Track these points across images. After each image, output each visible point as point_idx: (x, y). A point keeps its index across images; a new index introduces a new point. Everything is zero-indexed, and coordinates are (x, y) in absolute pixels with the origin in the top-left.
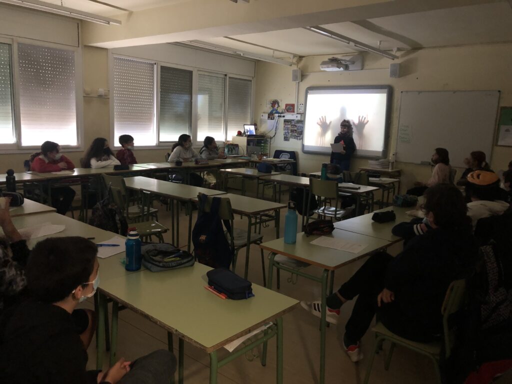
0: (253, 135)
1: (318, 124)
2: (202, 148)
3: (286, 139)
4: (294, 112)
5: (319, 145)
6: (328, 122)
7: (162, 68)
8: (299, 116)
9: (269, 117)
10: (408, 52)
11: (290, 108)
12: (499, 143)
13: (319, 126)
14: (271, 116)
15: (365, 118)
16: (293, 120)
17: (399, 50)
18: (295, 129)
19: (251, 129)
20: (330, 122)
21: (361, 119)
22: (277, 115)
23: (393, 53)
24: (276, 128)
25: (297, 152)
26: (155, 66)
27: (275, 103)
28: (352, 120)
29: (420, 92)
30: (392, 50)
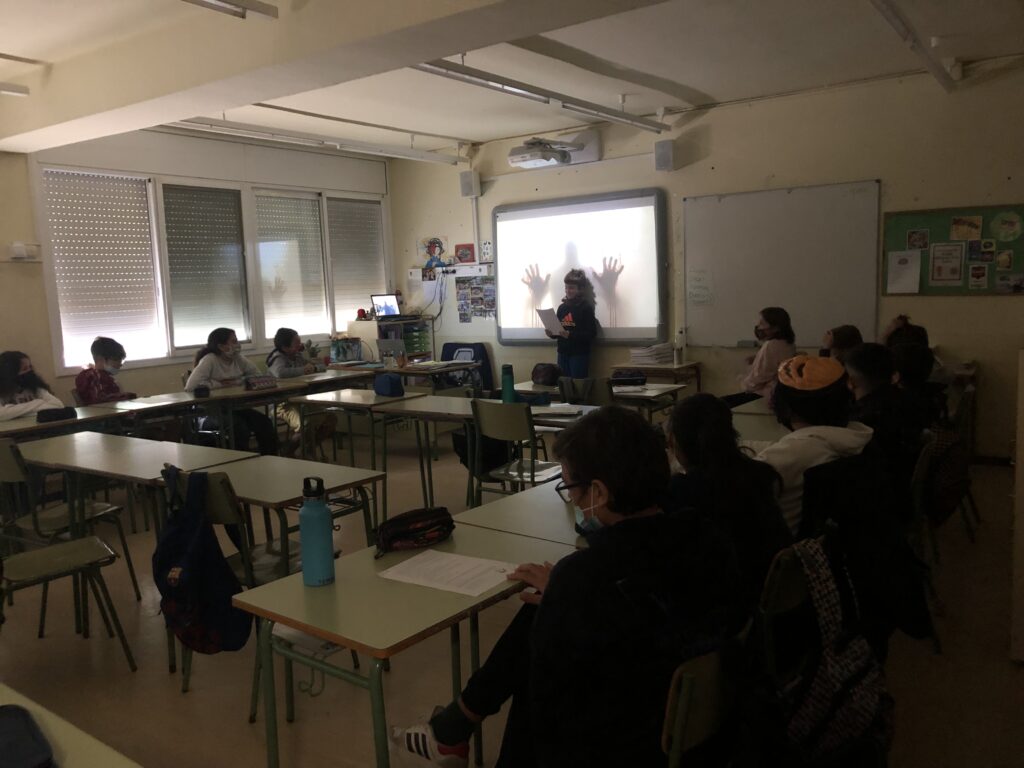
0: (395, 316)
1: (525, 282)
2: (272, 354)
3: (464, 318)
4: (474, 261)
5: (530, 326)
6: (543, 276)
7: (167, 188)
8: (484, 267)
9: (424, 276)
10: (689, 116)
11: (466, 253)
12: (890, 290)
13: (527, 286)
14: (428, 273)
15: (616, 261)
16: (475, 278)
17: (669, 111)
18: (481, 295)
19: (389, 305)
20: (548, 277)
21: (607, 263)
22: (439, 269)
23: (659, 119)
24: (441, 298)
25: (489, 345)
26: (150, 186)
27: (433, 245)
28: (591, 268)
29: (721, 197)
30: (655, 114)
